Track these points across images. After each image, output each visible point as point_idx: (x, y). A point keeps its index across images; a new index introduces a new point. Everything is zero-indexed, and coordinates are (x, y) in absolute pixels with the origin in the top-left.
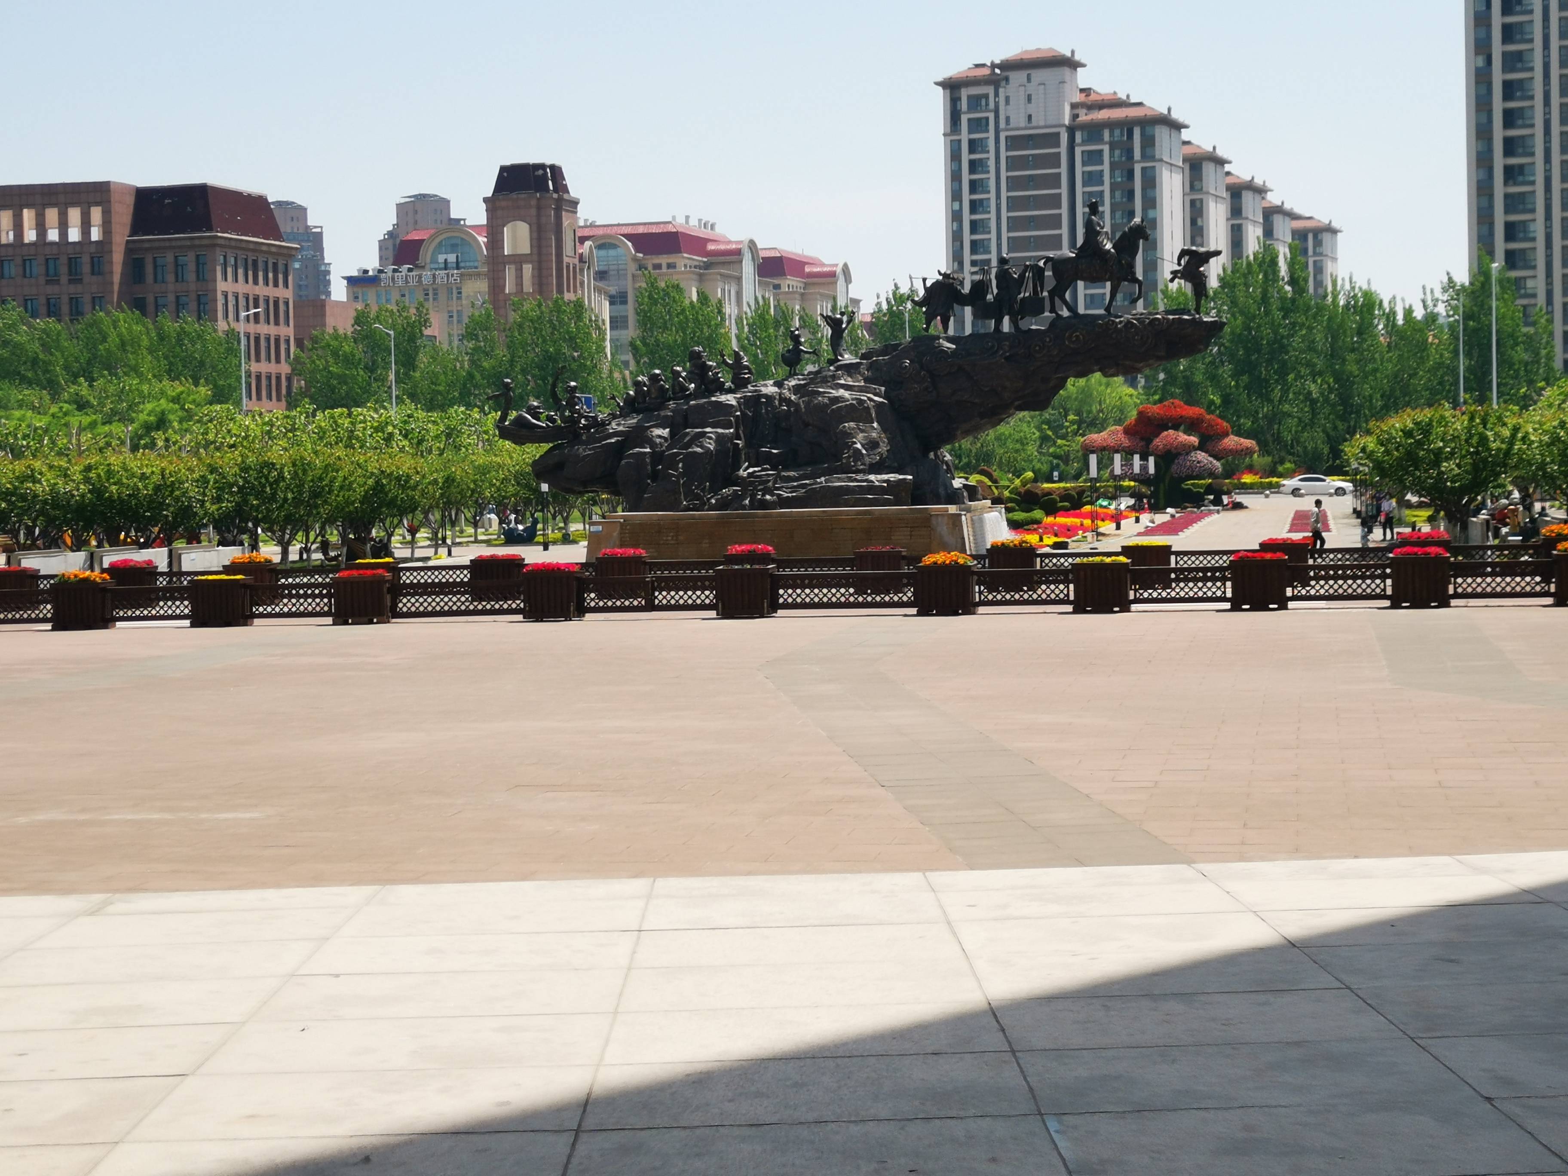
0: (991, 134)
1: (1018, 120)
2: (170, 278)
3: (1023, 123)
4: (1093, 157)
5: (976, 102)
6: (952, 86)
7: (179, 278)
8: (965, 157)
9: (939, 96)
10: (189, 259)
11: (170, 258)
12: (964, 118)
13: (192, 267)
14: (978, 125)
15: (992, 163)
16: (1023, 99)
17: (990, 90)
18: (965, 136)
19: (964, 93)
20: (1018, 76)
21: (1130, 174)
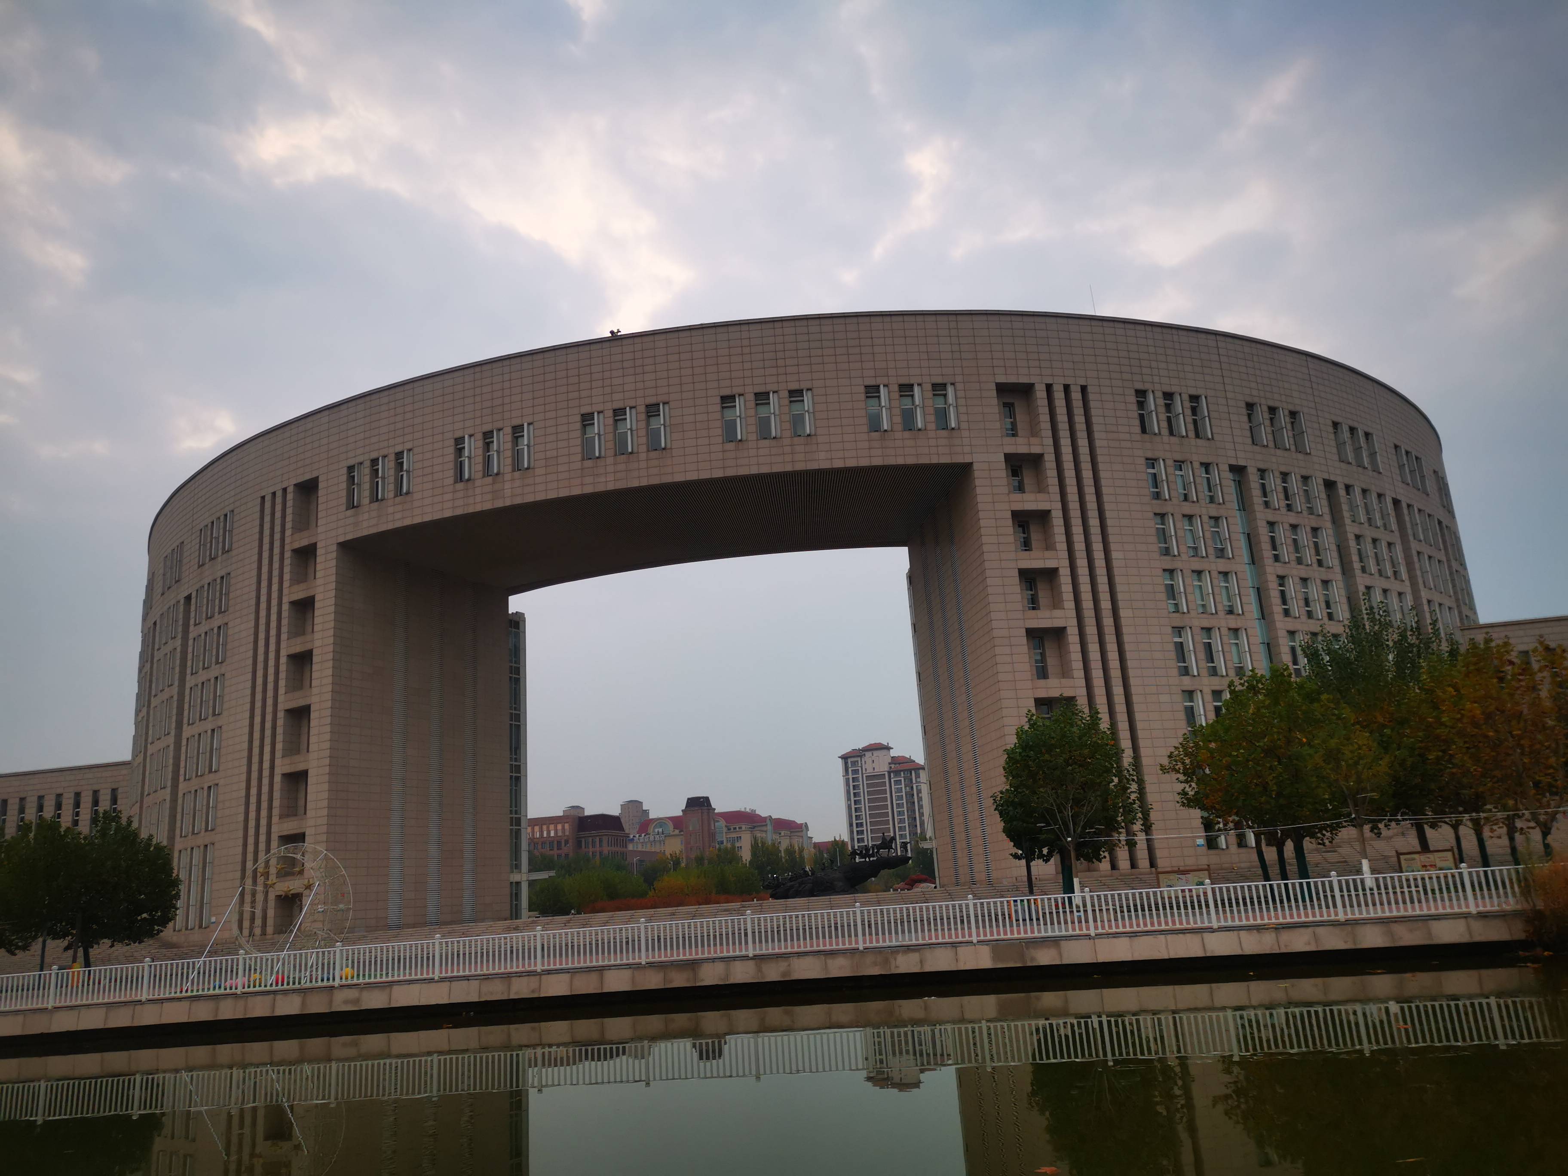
0: (860, 775)
1: (870, 770)
2: (590, 846)
3: (871, 770)
4: (898, 782)
5: (854, 763)
6: (845, 758)
7: (593, 846)
8: (851, 784)
9: (840, 763)
10: (597, 840)
11: (590, 839)
12: (850, 770)
13: (598, 843)
14: (855, 772)
15: (861, 786)
16: (871, 761)
17: (859, 759)
18: (850, 776)
19: (849, 760)
20: (868, 754)
21: (912, 788)
